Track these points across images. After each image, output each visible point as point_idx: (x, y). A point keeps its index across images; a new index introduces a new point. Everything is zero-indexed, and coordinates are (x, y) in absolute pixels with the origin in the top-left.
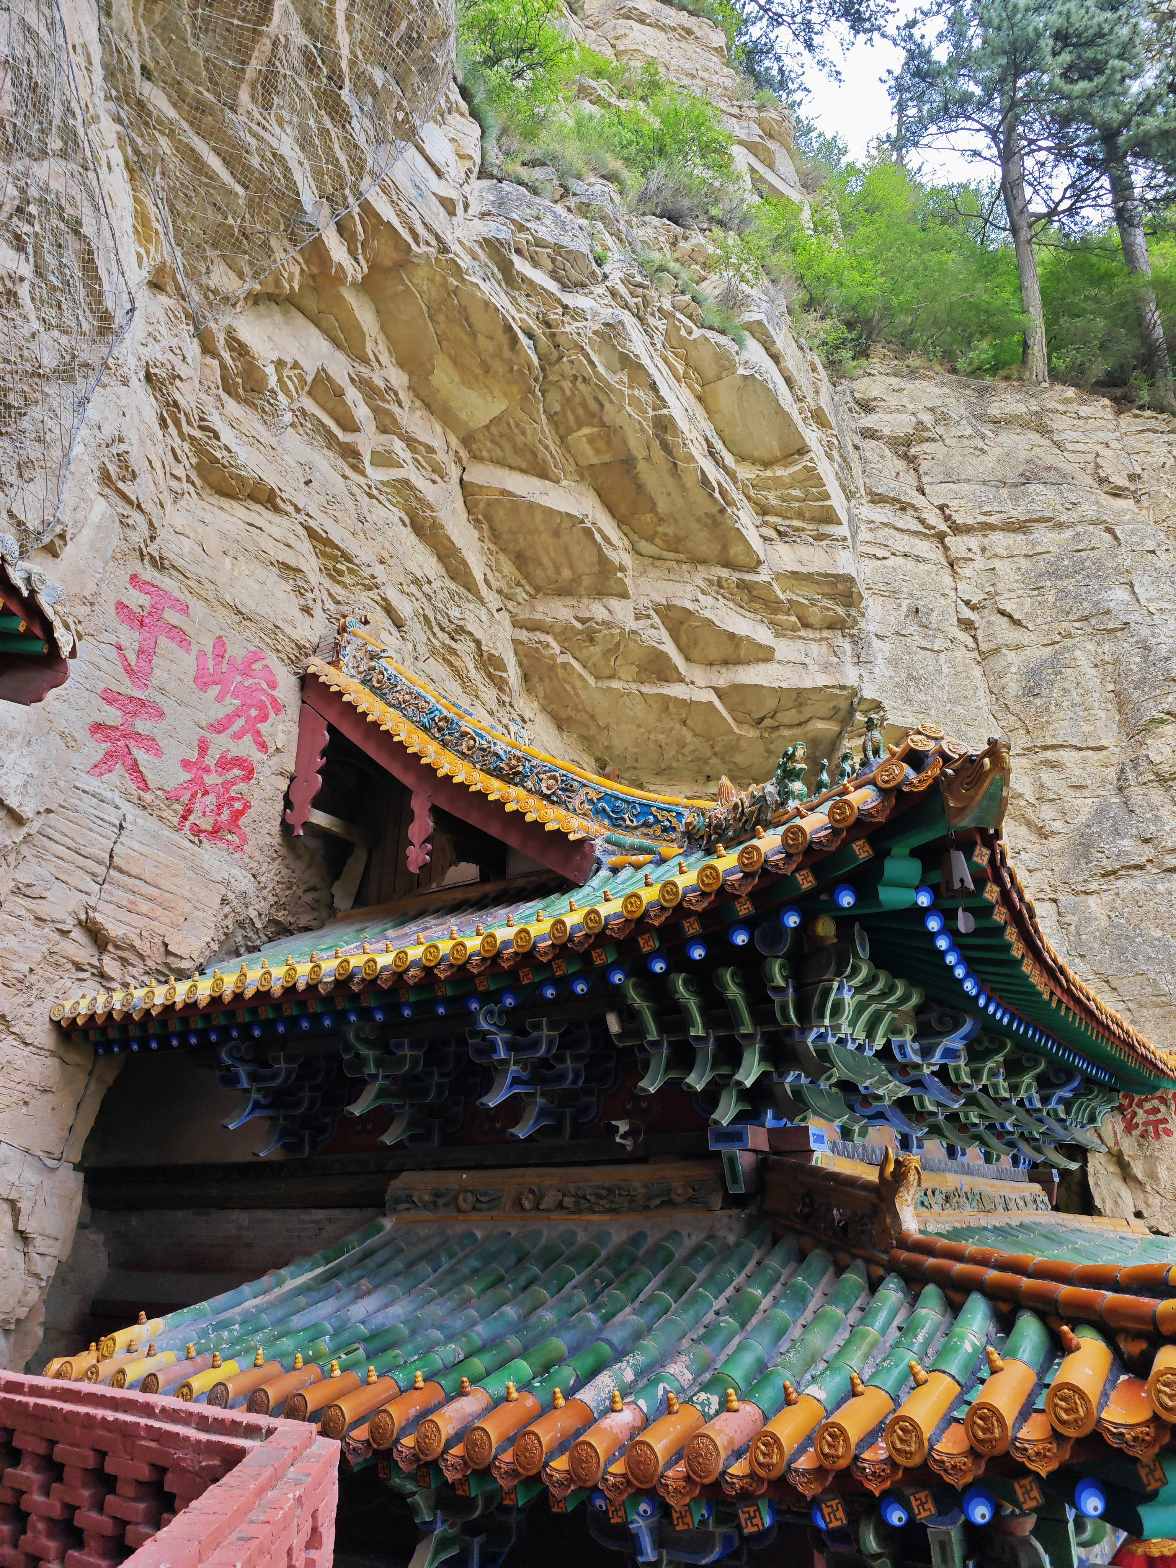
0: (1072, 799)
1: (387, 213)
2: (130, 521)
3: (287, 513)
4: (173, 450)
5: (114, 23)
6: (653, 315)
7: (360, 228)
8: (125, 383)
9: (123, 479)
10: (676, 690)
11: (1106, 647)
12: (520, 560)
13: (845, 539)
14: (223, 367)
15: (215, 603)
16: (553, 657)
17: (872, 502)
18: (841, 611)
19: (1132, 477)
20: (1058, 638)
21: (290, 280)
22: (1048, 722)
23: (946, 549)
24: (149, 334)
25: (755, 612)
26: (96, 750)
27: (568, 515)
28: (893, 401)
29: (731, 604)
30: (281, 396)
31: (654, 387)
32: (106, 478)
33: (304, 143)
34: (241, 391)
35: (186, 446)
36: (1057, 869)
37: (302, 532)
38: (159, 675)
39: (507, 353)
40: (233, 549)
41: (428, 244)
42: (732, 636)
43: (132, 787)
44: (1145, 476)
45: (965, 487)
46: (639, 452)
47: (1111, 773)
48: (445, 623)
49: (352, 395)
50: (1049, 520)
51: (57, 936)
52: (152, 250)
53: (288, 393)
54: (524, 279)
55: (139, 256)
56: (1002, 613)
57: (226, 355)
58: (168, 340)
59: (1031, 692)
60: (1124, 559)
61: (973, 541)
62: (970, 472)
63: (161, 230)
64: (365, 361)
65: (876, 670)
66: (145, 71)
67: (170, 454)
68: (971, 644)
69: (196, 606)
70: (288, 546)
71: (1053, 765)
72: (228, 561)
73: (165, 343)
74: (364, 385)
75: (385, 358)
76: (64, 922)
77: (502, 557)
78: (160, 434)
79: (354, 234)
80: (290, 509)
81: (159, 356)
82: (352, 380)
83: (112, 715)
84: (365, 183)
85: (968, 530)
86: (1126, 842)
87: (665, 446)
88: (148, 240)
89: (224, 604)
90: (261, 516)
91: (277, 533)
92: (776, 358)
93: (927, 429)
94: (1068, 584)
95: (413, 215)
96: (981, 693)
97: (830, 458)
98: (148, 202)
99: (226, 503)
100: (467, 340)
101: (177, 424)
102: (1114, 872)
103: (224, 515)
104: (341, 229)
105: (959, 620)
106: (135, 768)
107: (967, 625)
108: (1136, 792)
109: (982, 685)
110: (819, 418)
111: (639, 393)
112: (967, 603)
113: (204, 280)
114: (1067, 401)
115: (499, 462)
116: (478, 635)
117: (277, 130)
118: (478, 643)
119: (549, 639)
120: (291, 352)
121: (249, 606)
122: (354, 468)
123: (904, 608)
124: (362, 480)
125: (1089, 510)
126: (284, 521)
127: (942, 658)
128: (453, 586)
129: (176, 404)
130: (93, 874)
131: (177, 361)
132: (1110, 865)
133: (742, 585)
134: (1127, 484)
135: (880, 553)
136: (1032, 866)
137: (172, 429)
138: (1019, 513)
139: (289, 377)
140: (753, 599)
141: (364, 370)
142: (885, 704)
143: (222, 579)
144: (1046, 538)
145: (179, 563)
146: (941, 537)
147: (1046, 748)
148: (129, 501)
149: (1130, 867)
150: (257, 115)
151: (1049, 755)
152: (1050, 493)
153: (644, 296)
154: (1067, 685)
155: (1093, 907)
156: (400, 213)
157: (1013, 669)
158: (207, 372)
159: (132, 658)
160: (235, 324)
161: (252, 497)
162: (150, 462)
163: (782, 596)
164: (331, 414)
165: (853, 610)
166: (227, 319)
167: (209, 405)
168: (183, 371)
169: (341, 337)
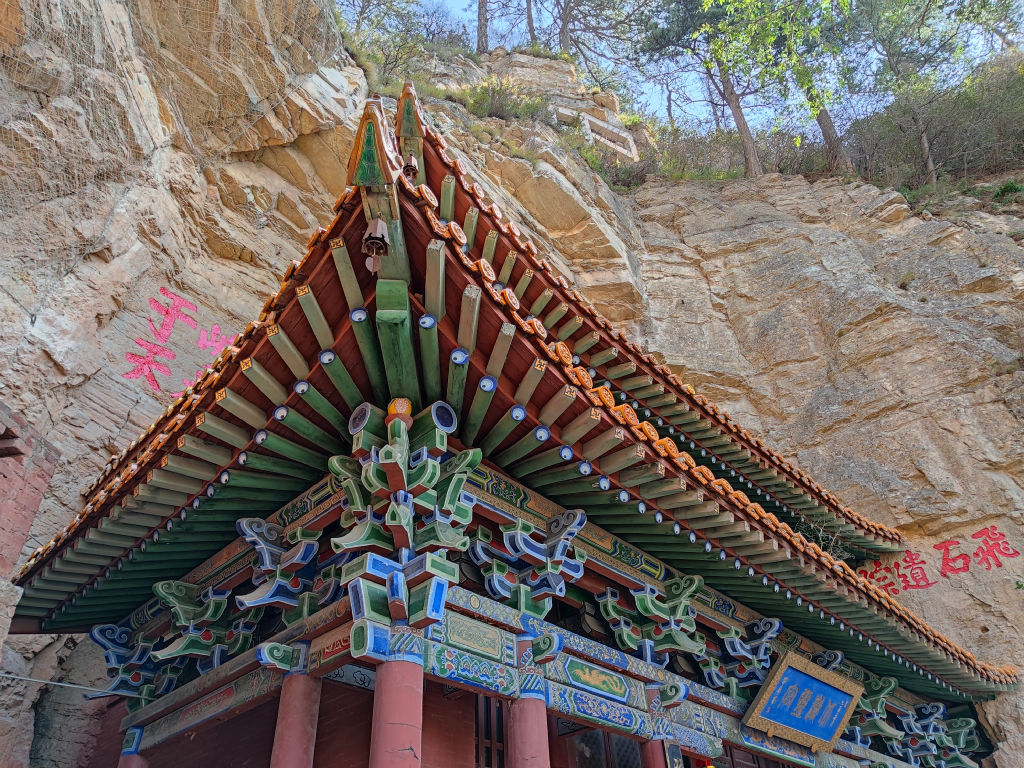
0: (799, 392)
1: (302, 103)
2: (159, 257)
3: (264, 268)
4: (190, 229)
5: (142, 21)
6: (474, 150)
7: (287, 112)
8: (155, 186)
9: (153, 234)
11: (809, 299)
13: (624, 265)
14: (220, 190)
15: (215, 308)
17: (651, 251)
18: (629, 306)
19: (821, 211)
20: (778, 301)
21: (253, 143)
22: (776, 349)
23: (702, 268)
24: (171, 168)
26: (129, 366)
28: (660, 199)
30: (257, 207)
32: (142, 233)
33: (249, 71)
34: (233, 204)
35: (199, 229)
36: (793, 435)
37: (272, 277)
38: (174, 337)
40: (229, 283)
41: (329, 119)
43: (150, 388)
44: (831, 208)
45: (710, 234)
47: (823, 371)
49: (302, 208)
50: (766, 240)
51: (89, 450)
52: (171, 126)
53: (261, 206)
55: (164, 129)
56: (741, 296)
57: (222, 184)
58: (183, 171)
59: (763, 334)
60: (816, 250)
61: (719, 262)
62: (713, 227)
63: (174, 115)
64: (308, 190)
65: (657, 337)
66: (162, 45)
67: (188, 232)
68: (723, 317)
69: (203, 309)
70: (264, 283)
71: (785, 374)
72: (225, 288)
73: (182, 174)
74: (306, 202)
75: (321, 189)
76: (94, 442)
78: (181, 220)
79: (285, 115)
80: (266, 265)
81: (178, 178)
82: (301, 200)
83: (142, 351)
84: (288, 91)
85: (713, 256)
86: (835, 407)
88: (168, 122)
89: (221, 309)
90: (249, 269)
91: (257, 277)
92: (563, 172)
93: (681, 208)
94: (780, 271)
95: (318, 105)
96: (732, 343)
97: (611, 225)
98: (166, 102)
99: (226, 262)
101: (193, 217)
102: (830, 428)
103: (225, 268)
104: (277, 114)
105: (713, 305)
106: (152, 379)
107: (718, 307)
108: (839, 379)
109: (733, 340)
110: (598, 203)
112: (717, 295)
113: (204, 144)
114: (774, 180)
117: (235, 66)
120: (260, 182)
121: (238, 311)
123: (675, 302)
125: (791, 230)
126: (263, 272)
127: (704, 328)
129: (190, 205)
130: (116, 422)
131: (189, 183)
132: (826, 424)
134: (818, 215)
135: (656, 276)
136: (777, 437)
137: (189, 218)
138: (746, 240)
139: (261, 197)
141: (309, 195)
142: (664, 353)
143: (220, 297)
144: (766, 251)
145: (193, 286)
146: (696, 264)
147: (777, 364)
148: (158, 247)
149: (840, 422)
150: (221, 59)
151: (780, 368)
152: (765, 227)
153: (466, 141)
154: (786, 326)
155: (821, 452)
156: (310, 104)
157: (751, 325)
158: (211, 192)
159: (158, 327)
160: (225, 168)
161: (241, 259)
162: (174, 232)
164: (291, 219)
165: (637, 305)
166: (220, 165)
167: (212, 208)
168: (194, 189)
169: (293, 178)
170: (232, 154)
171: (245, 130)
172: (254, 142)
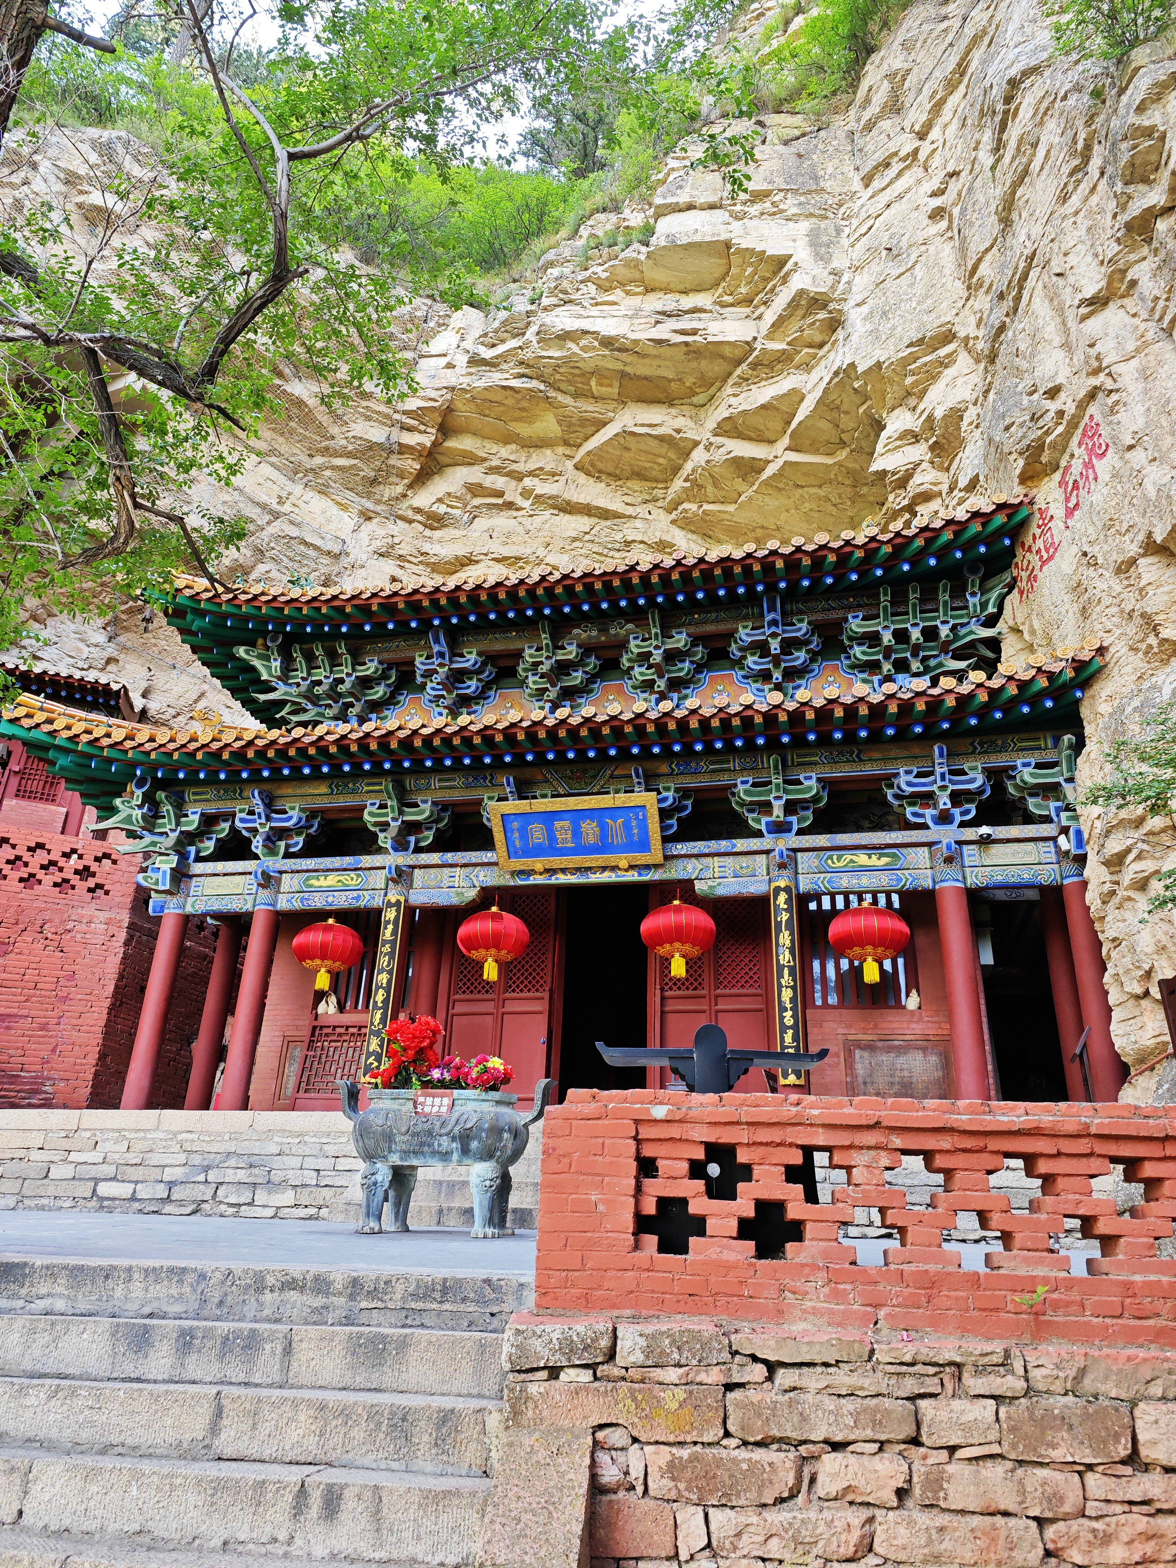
3: (480, 561)
7: (414, 421)
8: (362, 566)
10: (770, 470)
12: (639, 475)
14: (420, 522)
16: (695, 515)
17: (867, 186)
18: (822, 315)
21: (414, 467)
24: (370, 540)
25: (782, 371)
27: (616, 435)
29: (763, 383)
30: (453, 512)
31: (585, 332)
34: (435, 525)
35: (419, 568)
37: (492, 563)
39: (519, 396)
41: (443, 395)
42: (763, 407)
46: (619, 366)
48: (617, 546)
49: (489, 480)
52: (351, 509)
53: (457, 508)
54: (496, 357)
55: (349, 516)
56: (950, 176)
57: (419, 517)
58: (382, 534)
61: (936, 131)
64: (485, 460)
73: (380, 537)
74: (493, 470)
77: (629, 484)
79: (414, 425)
80: (481, 557)
81: (379, 544)
82: (484, 474)
87: (620, 350)
88: (348, 509)
95: (428, 392)
98: (337, 496)
100: (502, 408)
101: (409, 562)
104: (405, 430)
105: (929, 218)
107: (938, 214)
111: (583, 342)
113: (382, 500)
115: (587, 438)
116: (639, 538)
117: (357, 426)
118: (642, 542)
119: (686, 506)
120: (442, 490)
122: (518, 509)
123: (884, 255)
124: (523, 512)
126: (481, 565)
128: (609, 523)
129: (401, 555)
131: (391, 538)
133: (754, 366)
137: (407, 565)
139: (451, 501)
140: (770, 366)
141: (487, 464)
150: (344, 430)
158: (414, 530)
160: (412, 501)
161: (463, 565)
163: (783, 346)
164: (485, 496)
165: (831, 306)
166: (405, 504)
167: (419, 543)
168: (396, 540)
169: (470, 460)
170: (410, 486)
171: (399, 464)
172: (413, 465)
